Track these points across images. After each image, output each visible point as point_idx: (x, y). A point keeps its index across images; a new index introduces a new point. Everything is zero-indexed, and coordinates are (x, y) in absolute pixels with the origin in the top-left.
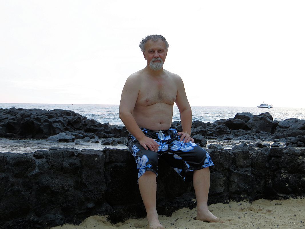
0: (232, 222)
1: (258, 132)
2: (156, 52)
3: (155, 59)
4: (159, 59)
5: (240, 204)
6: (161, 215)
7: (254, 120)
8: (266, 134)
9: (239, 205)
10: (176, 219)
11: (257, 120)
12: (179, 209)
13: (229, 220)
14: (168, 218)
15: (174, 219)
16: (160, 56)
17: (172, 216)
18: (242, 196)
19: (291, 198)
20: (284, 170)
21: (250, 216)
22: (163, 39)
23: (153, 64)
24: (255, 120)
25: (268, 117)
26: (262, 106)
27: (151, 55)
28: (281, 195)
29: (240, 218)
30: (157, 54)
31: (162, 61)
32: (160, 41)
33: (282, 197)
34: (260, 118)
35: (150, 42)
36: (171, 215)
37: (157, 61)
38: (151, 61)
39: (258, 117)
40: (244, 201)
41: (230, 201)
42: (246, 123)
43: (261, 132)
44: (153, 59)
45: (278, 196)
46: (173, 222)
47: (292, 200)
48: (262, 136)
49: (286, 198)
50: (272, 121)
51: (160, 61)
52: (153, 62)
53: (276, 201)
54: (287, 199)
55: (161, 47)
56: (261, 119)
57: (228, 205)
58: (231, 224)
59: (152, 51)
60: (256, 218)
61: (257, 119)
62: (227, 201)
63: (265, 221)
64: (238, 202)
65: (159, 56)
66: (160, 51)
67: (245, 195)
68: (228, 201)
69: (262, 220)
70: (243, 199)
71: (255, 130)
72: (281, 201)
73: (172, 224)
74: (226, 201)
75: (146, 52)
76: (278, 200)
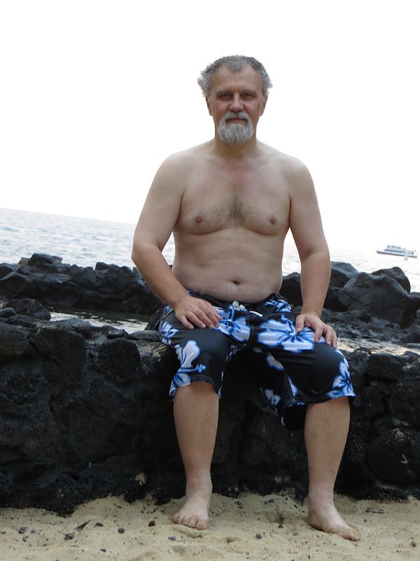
0: (235, 546)
1: (365, 319)
2: (237, 96)
3: (232, 115)
4: (244, 115)
5: (270, 501)
6: (44, 510)
7: (359, 286)
8: (386, 325)
9: (266, 503)
10: (80, 524)
11: (367, 286)
12: (95, 498)
13: (229, 541)
14: (61, 519)
15: (76, 523)
16: (246, 109)
17: (73, 515)
18: (278, 480)
19: (411, 498)
20: (400, 420)
21: (290, 535)
22: (257, 66)
23: (227, 126)
24: (362, 286)
25: (397, 279)
26: (390, 251)
27: (223, 105)
28: (385, 487)
29: (259, 537)
30: (237, 103)
31: (250, 121)
32: (248, 70)
33: (387, 491)
34: (374, 281)
35: (224, 71)
36: (72, 512)
37: (237, 119)
38: (223, 120)
39: (370, 279)
40: (280, 493)
41: (242, 490)
42: (336, 291)
43: (375, 320)
44: (228, 115)
45: (378, 489)
46: (71, 531)
47: (413, 502)
48: (374, 330)
49: (400, 497)
50: (406, 292)
51: (245, 120)
52: (228, 121)
53: (370, 501)
54: (401, 501)
55: (251, 87)
56: (378, 283)
57: (236, 500)
58: (231, 550)
59: (227, 95)
60: (304, 541)
61: (367, 282)
62: (233, 490)
63: (328, 550)
64: (263, 494)
65: (244, 106)
66: (246, 95)
67: (286, 479)
68: (236, 489)
69: (318, 548)
70: (277, 489)
71: (357, 312)
72: (384, 505)
73: (69, 537)
74: (229, 489)
75: (213, 97)
76: (376, 499)
